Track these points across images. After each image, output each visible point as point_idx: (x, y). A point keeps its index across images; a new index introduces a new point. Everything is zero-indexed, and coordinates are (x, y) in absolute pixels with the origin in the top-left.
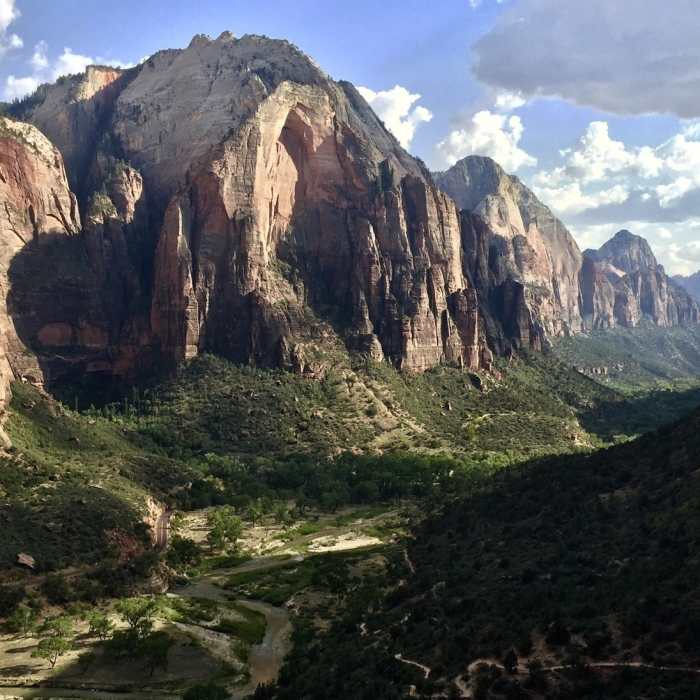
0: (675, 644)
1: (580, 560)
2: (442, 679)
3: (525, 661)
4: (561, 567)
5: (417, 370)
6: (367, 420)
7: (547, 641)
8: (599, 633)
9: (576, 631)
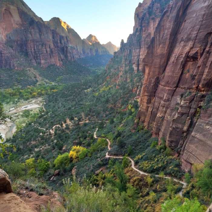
0: (95, 117)
1: (80, 104)
2: (48, 131)
3: (65, 124)
4: (76, 106)
5: (45, 67)
6: (34, 79)
7: (70, 120)
8: (80, 117)
9: (76, 117)
